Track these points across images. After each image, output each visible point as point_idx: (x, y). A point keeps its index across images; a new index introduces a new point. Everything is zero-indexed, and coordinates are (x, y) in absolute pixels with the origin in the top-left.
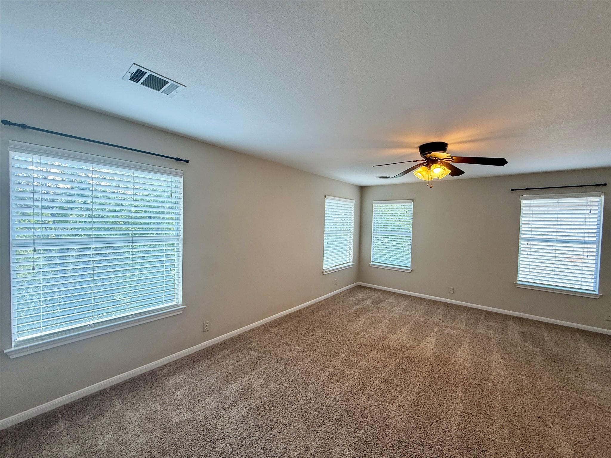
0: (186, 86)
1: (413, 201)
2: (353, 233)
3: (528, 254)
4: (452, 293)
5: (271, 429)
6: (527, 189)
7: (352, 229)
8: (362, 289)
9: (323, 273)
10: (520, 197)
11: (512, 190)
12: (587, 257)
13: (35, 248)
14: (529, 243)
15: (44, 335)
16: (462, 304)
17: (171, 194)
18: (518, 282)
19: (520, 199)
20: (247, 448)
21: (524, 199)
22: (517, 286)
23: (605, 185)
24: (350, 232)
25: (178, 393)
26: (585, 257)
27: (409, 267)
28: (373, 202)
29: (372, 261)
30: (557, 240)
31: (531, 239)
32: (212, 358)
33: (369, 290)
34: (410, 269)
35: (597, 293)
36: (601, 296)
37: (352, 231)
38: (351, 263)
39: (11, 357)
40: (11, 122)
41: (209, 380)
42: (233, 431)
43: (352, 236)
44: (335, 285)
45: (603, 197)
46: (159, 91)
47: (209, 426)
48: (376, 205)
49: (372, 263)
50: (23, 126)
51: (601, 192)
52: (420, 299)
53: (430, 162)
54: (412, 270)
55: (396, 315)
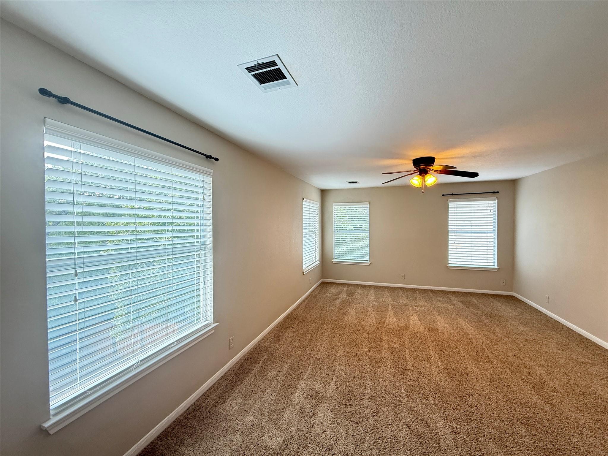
0: (297, 85)
1: (369, 203)
2: (318, 233)
3: (455, 243)
4: (403, 279)
5: (367, 420)
6: (453, 194)
7: (317, 230)
8: (329, 285)
9: (303, 273)
10: (448, 200)
11: (443, 195)
12: (490, 242)
13: (76, 271)
14: (455, 235)
15: (87, 390)
16: (411, 287)
17: (204, 196)
18: (449, 265)
19: (448, 202)
20: (364, 443)
21: (451, 202)
22: (449, 268)
23: (498, 192)
24: (316, 233)
25: (249, 419)
26: (489, 243)
27: (368, 261)
28: (334, 204)
29: (334, 258)
30: (472, 231)
31: (456, 232)
32: (250, 375)
33: (335, 284)
34: (368, 262)
35: (496, 267)
36: (499, 269)
37: (317, 232)
38: (318, 262)
39: (52, 432)
40: (53, 93)
41: (268, 397)
42: (338, 434)
43: (317, 236)
44: (310, 283)
45: (497, 200)
46: (261, 84)
47: (311, 438)
48: (336, 207)
49: (334, 260)
50: (64, 101)
51: (495, 198)
52: (380, 287)
53: (423, 172)
54: (370, 263)
55: (374, 303)
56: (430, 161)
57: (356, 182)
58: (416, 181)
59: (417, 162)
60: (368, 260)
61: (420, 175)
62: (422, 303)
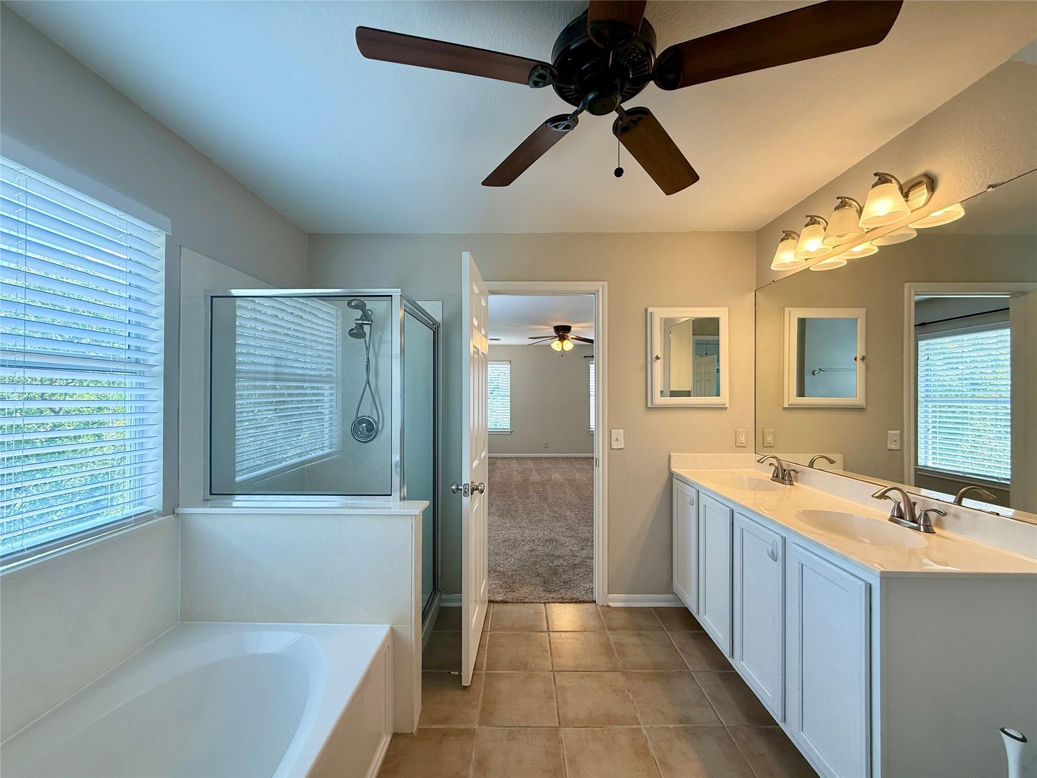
1: (510, 363)
4: (546, 448)
11: (585, 357)
16: (555, 455)
18: (590, 430)
19: (589, 363)
34: (509, 430)
52: (522, 458)
53: (562, 338)
54: (511, 432)
55: (518, 469)
56: (567, 329)
57: (498, 340)
58: (556, 345)
59: (557, 329)
60: (509, 427)
61: (560, 340)
62: (564, 466)
